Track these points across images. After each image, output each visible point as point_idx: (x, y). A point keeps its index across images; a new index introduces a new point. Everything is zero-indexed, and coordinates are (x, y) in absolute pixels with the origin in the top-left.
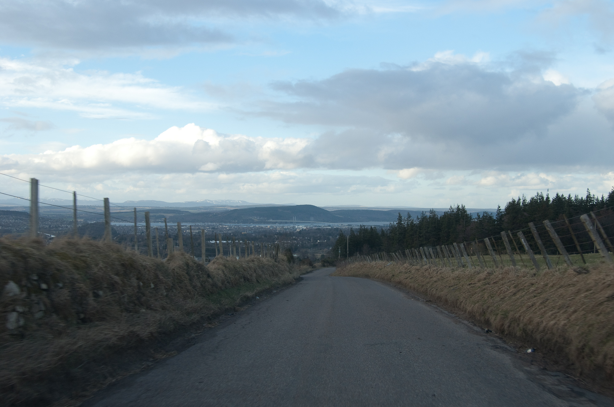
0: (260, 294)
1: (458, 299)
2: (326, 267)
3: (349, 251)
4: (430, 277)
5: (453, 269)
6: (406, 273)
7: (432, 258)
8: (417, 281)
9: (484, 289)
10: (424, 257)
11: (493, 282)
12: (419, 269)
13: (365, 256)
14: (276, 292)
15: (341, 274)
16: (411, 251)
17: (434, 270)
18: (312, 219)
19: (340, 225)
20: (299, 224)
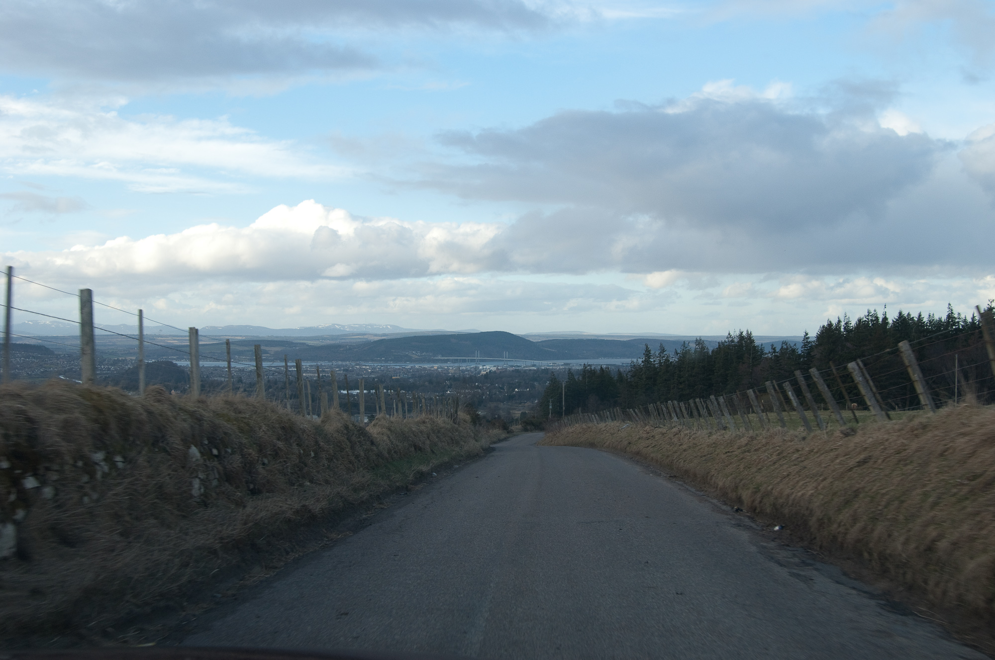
0: (437, 469)
1: (709, 473)
2: (529, 432)
3: (566, 406)
4: (679, 444)
5: (710, 433)
6: (647, 439)
7: (684, 417)
8: (661, 450)
9: (742, 459)
10: (674, 416)
11: (754, 449)
12: (665, 434)
13: (589, 414)
14: (458, 467)
15: (553, 443)
16: (656, 406)
17: (686, 434)
18: (506, 354)
19: (551, 364)
20: (484, 363)
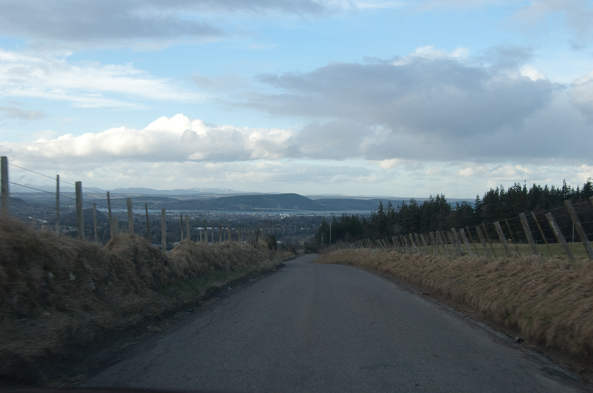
0: (232, 284)
1: (465, 294)
2: (309, 254)
3: (331, 238)
4: (423, 265)
5: (450, 258)
6: (394, 261)
7: (423, 245)
8: (407, 270)
9: (501, 283)
10: (414, 244)
11: (511, 274)
12: (409, 257)
13: (348, 243)
14: (252, 280)
15: (324, 261)
16: (399, 237)
17: (426, 258)
18: (296, 207)
19: (323, 213)
20: (283, 212)
